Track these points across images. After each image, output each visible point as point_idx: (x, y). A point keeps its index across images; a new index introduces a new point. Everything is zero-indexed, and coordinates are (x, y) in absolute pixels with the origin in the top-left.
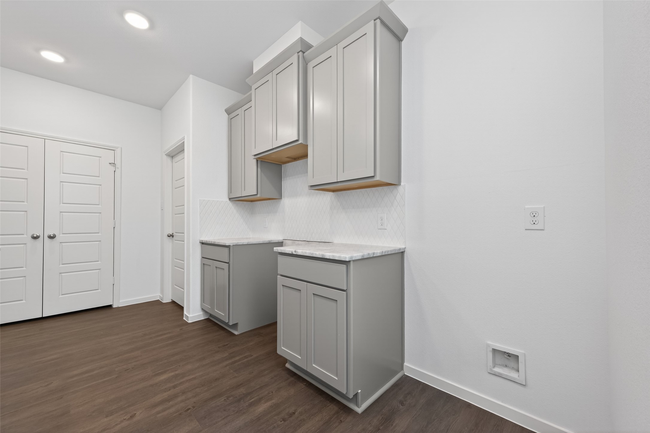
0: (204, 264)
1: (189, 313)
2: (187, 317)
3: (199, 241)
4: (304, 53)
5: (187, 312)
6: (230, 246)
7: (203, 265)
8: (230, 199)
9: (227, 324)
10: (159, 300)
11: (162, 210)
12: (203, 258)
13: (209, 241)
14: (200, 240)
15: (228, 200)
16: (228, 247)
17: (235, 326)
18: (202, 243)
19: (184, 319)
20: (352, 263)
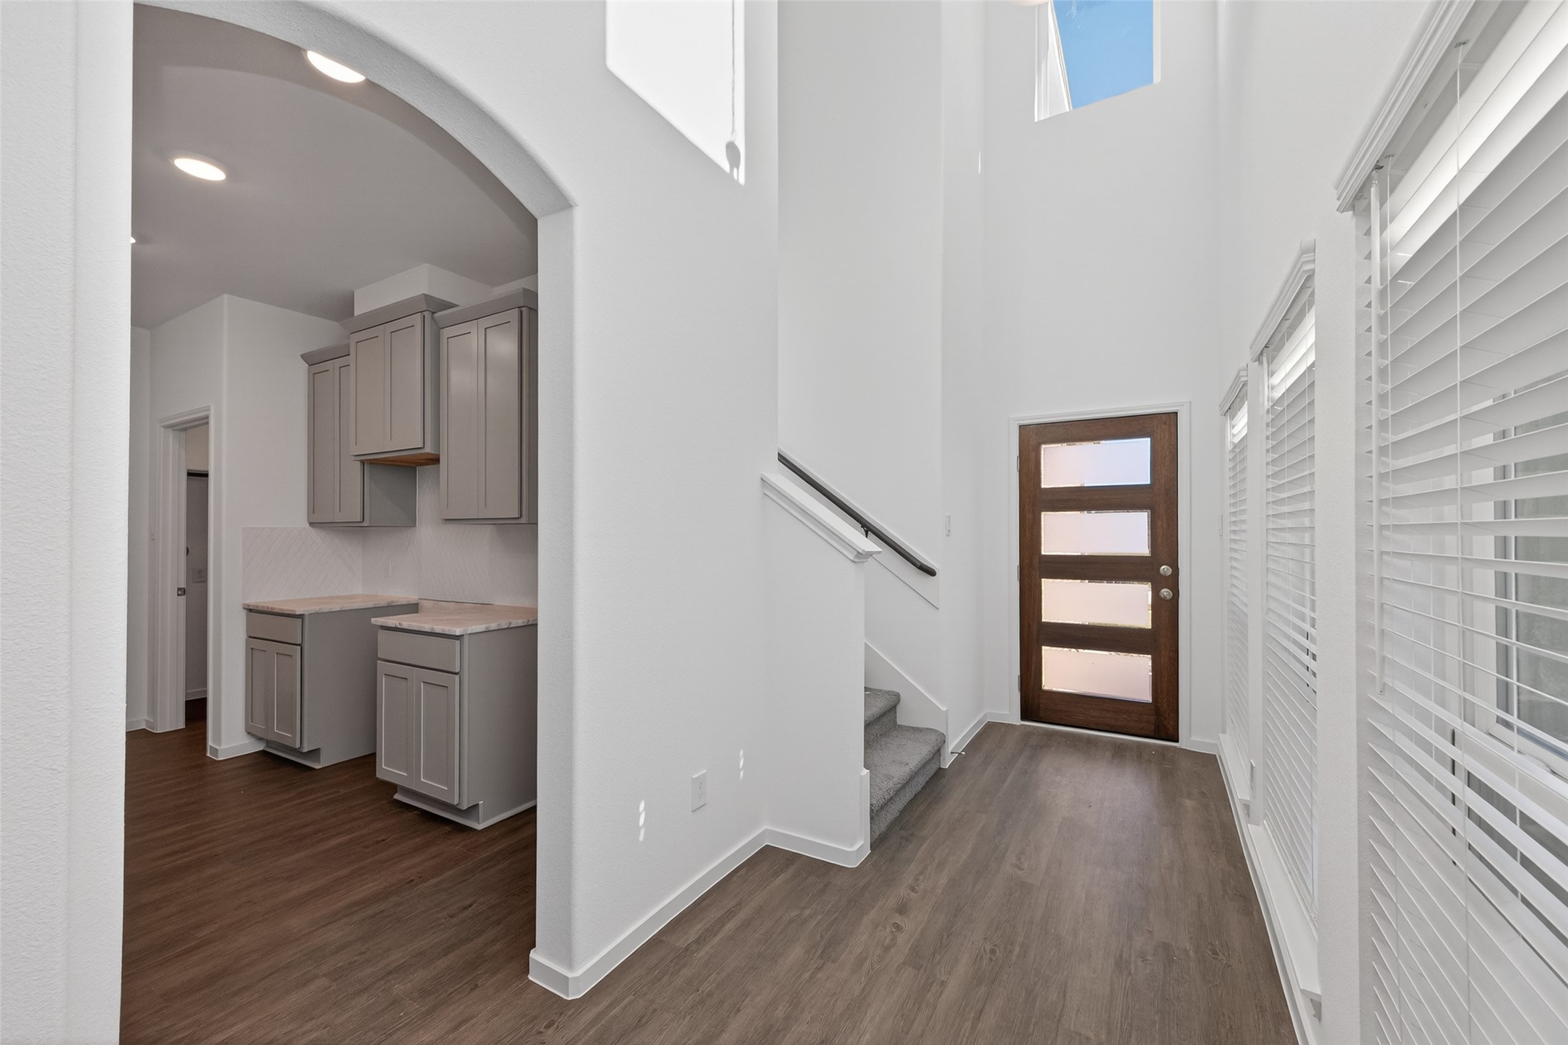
0: (252, 649)
1: (219, 743)
2: (215, 751)
3: (241, 606)
4: (434, 313)
5: (214, 741)
6: (303, 615)
7: (251, 651)
8: (311, 524)
9: (297, 752)
10: (144, 729)
11: (153, 540)
12: (250, 637)
13: (263, 607)
14: (244, 604)
15: (308, 525)
16: (301, 616)
17: (315, 753)
18: (250, 610)
19: (208, 755)
20: (466, 638)
